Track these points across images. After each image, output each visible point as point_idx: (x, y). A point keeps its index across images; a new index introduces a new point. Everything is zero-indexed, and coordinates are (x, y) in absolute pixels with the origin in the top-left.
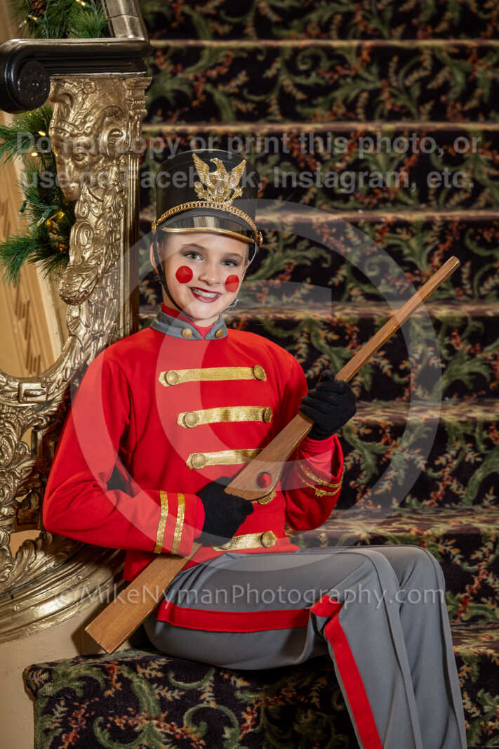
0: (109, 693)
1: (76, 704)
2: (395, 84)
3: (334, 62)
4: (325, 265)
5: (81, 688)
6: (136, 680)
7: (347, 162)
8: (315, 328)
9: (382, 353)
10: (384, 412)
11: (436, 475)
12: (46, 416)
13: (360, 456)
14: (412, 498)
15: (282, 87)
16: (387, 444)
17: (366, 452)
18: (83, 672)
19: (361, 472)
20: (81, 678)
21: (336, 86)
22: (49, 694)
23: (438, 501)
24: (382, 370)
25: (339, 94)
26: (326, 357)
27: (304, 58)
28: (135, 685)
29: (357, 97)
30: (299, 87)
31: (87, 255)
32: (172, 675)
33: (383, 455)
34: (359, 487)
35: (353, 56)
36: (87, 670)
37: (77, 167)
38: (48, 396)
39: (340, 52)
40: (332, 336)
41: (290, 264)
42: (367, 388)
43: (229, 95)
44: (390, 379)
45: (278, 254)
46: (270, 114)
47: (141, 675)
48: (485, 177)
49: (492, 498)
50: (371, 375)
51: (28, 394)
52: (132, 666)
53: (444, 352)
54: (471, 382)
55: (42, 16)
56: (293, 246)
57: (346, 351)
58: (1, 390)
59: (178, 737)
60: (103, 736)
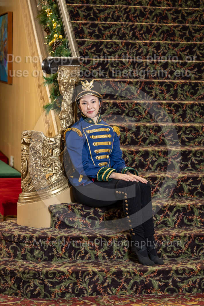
0: (69, 212)
1: (61, 214)
2: (137, 70)
3: (122, 64)
4: (120, 113)
5: (62, 211)
9: (133, 134)
10: (134, 148)
11: (146, 163)
12: (55, 146)
13: (128, 158)
14: (140, 168)
15: (110, 70)
16: (134, 155)
17: (130, 157)
18: (63, 207)
19: (128, 162)
20: (62, 209)
21: (123, 70)
22: (54, 212)
23: (146, 169)
24: (133, 138)
27: (115, 63)
28: (75, 210)
30: (114, 70)
31: (66, 109)
32: (83, 208)
33: (133, 158)
35: (127, 63)
37: (64, 87)
38: (56, 141)
39: (124, 62)
40: (122, 129)
41: (112, 112)
42: (130, 142)
44: (135, 140)
45: (108, 110)
46: (107, 76)
47: (76, 208)
48: (158, 93)
49: (159, 169)
50: (131, 139)
51: (51, 141)
52: (74, 206)
53: (148, 134)
54: (154, 141)
55: (55, 52)
56: (112, 108)
57: (125, 133)
58: (45, 140)
59: (85, 223)
60: (67, 222)
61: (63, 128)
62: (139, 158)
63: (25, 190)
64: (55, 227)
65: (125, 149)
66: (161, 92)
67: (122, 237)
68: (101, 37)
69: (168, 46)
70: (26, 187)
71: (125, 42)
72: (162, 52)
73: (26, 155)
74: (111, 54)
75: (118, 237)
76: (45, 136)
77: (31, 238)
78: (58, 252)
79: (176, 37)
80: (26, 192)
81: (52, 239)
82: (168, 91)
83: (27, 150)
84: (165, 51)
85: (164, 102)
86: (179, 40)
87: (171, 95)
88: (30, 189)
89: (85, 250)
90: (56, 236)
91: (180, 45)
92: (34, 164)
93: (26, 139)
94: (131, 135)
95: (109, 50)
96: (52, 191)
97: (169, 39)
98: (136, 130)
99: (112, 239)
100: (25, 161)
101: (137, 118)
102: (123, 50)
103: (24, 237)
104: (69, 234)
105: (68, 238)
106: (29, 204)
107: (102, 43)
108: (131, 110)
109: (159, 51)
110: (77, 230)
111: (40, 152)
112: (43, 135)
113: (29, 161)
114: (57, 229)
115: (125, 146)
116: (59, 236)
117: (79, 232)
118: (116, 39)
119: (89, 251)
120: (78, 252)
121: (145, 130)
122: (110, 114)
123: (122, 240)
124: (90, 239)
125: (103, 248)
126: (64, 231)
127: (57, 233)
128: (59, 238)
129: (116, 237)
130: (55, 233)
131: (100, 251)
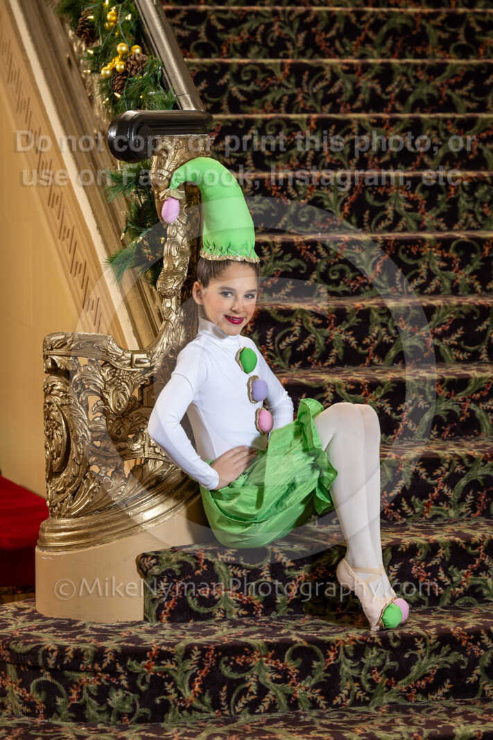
0: (198, 572)
1: (175, 580)
3: (292, 129)
4: (302, 272)
5: (179, 569)
6: (217, 563)
8: (306, 316)
9: (351, 333)
11: (397, 417)
12: (149, 377)
16: (366, 396)
18: (181, 558)
20: (179, 562)
21: (292, 146)
22: (156, 574)
23: (399, 436)
24: (350, 345)
25: (294, 152)
26: (313, 336)
27: (271, 126)
28: (216, 566)
29: (307, 154)
31: (177, 264)
32: (241, 559)
35: (305, 125)
36: (183, 556)
38: (151, 363)
39: (296, 122)
40: (317, 321)
41: (278, 271)
42: (341, 358)
43: (218, 153)
44: (356, 351)
45: (270, 264)
46: (247, 166)
47: (220, 560)
48: (402, 209)
49: (435, 433)
50: (343, 348)
51: (138, 362)
52: (214, 553)
53: (393, 331)
55: (122, 94)
56: (280, 258)
57: (327, 331)
58: (118, 359)
59: (244, 602)
60: (193, 604)
61: (168, 321)
62: (378, 404)
63: (60, 510)
64: (158, 618)
65: (337, 379)
66: (410, 206)
67: (365, 641)
68: (215, 52)
69: (414, 73)
70: (63, 501)
71: (291, 65)
72: (397, 91)
73: (62, 405)
74: (251, 98)
75: (354, 640)
76: (120, 348)
77: (99, 655)
78: (180, 694)
79: (430, 47)
80: (64, 517)
81: (163, 656)
82: (431, 204)
83: (64, 392)
84: (406, 86)
85: (427, 236)
86: (438, 55)
87: (438, 216)
88: (79, 506)
89: (258, 683)
90: (172, 645)
91: (448, 68)
92: (89, 433)
93: (60, 358)
94: (343, 337)
95: (245, 88)
96: (144, 511)
97: (410, 52)
98: (359, 320)
99: (338, 648)
100: (60, 424)
101: (352, 284)
102: (287, 88)
103: (78, 655)
104: (207, 638)
105: (209, 650)
106: (75, 552)
107: (225, 68)
108: (335, 264)
109: (389, 89)
110: (225, 624)
111: (107, 396)
112: (115, 346)
113: (70, 424)
114: (166, 625)
115: (328, 369)
116: (182, 645)
117: (234, 631)
118: (258, 55)
119: (271, 685)
120: (237, 691)
121: (385, 319)
122: (273, 276)
123: (367, 648)
124: (273, 652)
125: (313, 677)
126: (188, 630)
127: (171, 635)
128: (183, 652)
129: (349, 641)
130: (165, 637)
131: (302, 684)
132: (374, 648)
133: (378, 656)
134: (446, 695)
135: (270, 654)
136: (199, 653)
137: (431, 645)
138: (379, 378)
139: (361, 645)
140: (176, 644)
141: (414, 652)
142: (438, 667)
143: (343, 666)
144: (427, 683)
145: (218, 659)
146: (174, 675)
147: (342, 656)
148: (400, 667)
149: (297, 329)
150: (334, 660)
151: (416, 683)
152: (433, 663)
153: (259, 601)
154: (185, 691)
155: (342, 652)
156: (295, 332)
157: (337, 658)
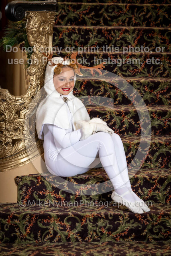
0: (38, 185)
1: (29, 187)
2: (136, 16)
3: (119, 9)
4: (112, 66)
5: (30, 183)
6: (45, 181)
7: (120, 37)
8: (106, 84)
10: (124, 108)
11: (137, 126)
12: (23, 107)
13: (116, 120)
14: (131, 132)
15: (104, 16)
16: (123, 117)
17: (117, 119)
18: (31, 179)
19: (116, 125)
20: (30, 181)
21: (120, 16)
22: (21, 184)
23: (138, 133)
25: (120, 18)
26: (109, 92)
27: (111, 8)
28: (45, 183)
29: (125, 20)
30: (109, 16)
33: (122, 120)
34: (115, 129)
35: (124, 8)
36: (32, 178)
37: (33, 37)
38: (23, 101)
39: (121, 7)
40: (111, 86)
42: (121, 101)
43: (89, 18)
44: (127, 99)
46: (101, 24)
47: (47, 180)
48: (159, 43)
49: (153, 133)
51: (17, 100)
53: (143, 92)
54: (150, 100)
57: (115, 91)
58: (10, 99)
59: (57, 198)
60: (36, 197)
61: (32, 85)
62: (129, 120)
65: (113, 110)
66: (163, 42)
67: (98, 216)
75: (94, 215)
78: (21, 233)
81: (14, 218)
85: (164, 54)
89: (54, 231)
90: (19, 214)
94: (122, 93)
96: (19, 160)
99: (87, 218)
101: (132, 72)
104: (37, 212)
105: (33, 216)
111: (5, 114)
112: (8, 94)
115: (114, 106)
116: (24, 214)
117: (49, 209)
119: (59, 231)
120: (45, 233)
121: (139, 87)
123: (99, 219)
124: (59, 218)
125: (76, 229)
126: (31, 208)
127: (23, 209)
128: (23, 217)
129: (92, 216)
130: (20, 210)
131: (72, 232)
132: (102, 219)
133: (103, 222)
134: (133, 240)
135: (58, 219)
136: (29, 217)
137: (126, 219)
138: (130, 110)
139: (96, 218)
140: (21, 213)
141: (119, 222)
142: (129, 228)
143: (89, 225)
144: (124, 234)
145: (37, 220)
146: (19, 225)
147: (88, 222)
148: (114, 227)
149: (102, 89)
150: (85, 223)
151: (120, 234)
152: (127, 226)
153: (63, 197)
154: (23, 232)
155: (88, 220)
156: (102, 91)
157: (86, 222)
